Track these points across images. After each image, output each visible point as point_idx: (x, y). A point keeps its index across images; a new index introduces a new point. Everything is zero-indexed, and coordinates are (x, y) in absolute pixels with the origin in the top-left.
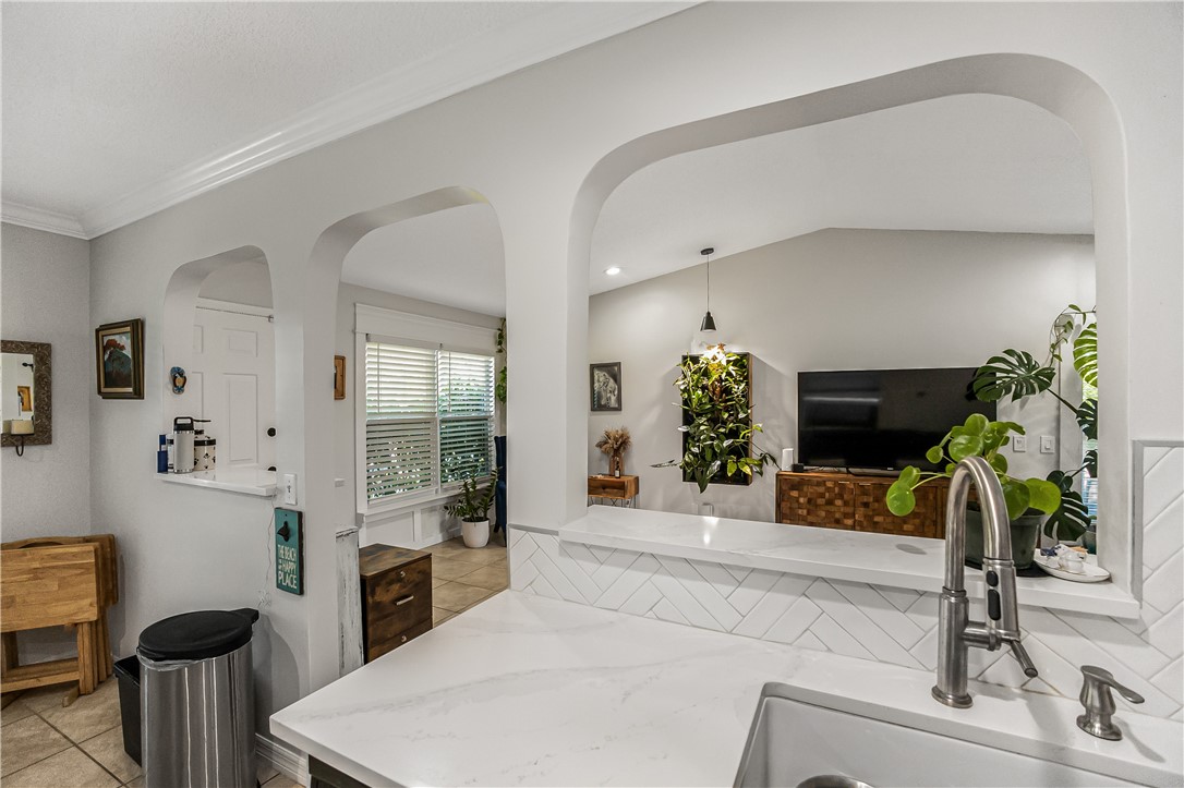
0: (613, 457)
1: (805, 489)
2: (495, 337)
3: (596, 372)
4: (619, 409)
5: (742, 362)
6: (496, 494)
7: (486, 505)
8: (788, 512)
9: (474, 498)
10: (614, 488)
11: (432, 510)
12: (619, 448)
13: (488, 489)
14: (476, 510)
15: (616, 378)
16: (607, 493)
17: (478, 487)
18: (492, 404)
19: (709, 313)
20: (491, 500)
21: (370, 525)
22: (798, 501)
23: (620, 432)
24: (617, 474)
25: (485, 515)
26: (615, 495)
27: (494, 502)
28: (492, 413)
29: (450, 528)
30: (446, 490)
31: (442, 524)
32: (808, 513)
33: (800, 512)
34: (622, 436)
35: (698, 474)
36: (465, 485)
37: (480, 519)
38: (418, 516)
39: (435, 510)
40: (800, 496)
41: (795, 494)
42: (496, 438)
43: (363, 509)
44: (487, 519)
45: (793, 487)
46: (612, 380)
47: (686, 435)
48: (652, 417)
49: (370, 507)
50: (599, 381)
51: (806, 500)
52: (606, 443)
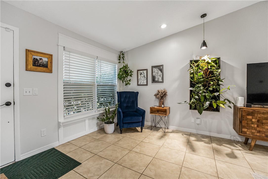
0: (161, 99)
1: (256, 115)
2: (118, 57)
3: (154, 69)
4: (162, 82)
5: (217, 62)
6: (117, 113)
7: (113, 117)
8: (246, 125)
9: (109, 114)
10: (162, 111)
11: (93, 118)
12: (163, 97)
13: (114, 111)
14: (109, 119)
15: (161, 70)
16: (159, 113)
17: (111, 110)
18: (116, 81)
19: (204, 41)
20: (115, 115)
21: (64, 126)
22: (251, 121)
23: (163, 91)
24: (163, 106)
25: (113, 121)
26: (162, 114)
27: (116, 116)
28: (116, 84)
29: (100, 125)
30: (99, 111)
31: (97, 123)
32: (258, 126)
33: (253, 125)
34: (164, 92)
35: (198, 107)
36: (106, 109)
37: (111, 123)
38: (87, 121)
39: (95, 119)
40: (253, 118)
41: (250, 117)
42: (117, 92)
43: (61, 120)
44: (114, 123)
45: (249, 114)
46: (160, 72)
47: (191, 91)
48: (176, 85)
49: (65, 119)
50: (155, 72)
51: (256, 120)
52: (158, 94)
